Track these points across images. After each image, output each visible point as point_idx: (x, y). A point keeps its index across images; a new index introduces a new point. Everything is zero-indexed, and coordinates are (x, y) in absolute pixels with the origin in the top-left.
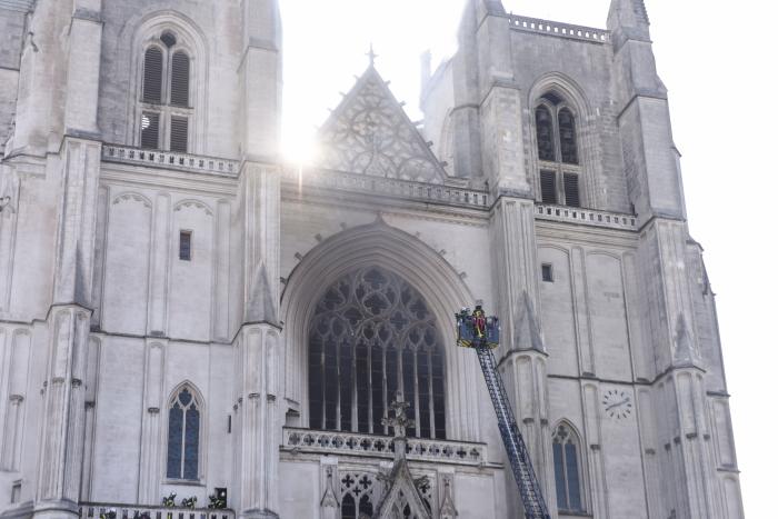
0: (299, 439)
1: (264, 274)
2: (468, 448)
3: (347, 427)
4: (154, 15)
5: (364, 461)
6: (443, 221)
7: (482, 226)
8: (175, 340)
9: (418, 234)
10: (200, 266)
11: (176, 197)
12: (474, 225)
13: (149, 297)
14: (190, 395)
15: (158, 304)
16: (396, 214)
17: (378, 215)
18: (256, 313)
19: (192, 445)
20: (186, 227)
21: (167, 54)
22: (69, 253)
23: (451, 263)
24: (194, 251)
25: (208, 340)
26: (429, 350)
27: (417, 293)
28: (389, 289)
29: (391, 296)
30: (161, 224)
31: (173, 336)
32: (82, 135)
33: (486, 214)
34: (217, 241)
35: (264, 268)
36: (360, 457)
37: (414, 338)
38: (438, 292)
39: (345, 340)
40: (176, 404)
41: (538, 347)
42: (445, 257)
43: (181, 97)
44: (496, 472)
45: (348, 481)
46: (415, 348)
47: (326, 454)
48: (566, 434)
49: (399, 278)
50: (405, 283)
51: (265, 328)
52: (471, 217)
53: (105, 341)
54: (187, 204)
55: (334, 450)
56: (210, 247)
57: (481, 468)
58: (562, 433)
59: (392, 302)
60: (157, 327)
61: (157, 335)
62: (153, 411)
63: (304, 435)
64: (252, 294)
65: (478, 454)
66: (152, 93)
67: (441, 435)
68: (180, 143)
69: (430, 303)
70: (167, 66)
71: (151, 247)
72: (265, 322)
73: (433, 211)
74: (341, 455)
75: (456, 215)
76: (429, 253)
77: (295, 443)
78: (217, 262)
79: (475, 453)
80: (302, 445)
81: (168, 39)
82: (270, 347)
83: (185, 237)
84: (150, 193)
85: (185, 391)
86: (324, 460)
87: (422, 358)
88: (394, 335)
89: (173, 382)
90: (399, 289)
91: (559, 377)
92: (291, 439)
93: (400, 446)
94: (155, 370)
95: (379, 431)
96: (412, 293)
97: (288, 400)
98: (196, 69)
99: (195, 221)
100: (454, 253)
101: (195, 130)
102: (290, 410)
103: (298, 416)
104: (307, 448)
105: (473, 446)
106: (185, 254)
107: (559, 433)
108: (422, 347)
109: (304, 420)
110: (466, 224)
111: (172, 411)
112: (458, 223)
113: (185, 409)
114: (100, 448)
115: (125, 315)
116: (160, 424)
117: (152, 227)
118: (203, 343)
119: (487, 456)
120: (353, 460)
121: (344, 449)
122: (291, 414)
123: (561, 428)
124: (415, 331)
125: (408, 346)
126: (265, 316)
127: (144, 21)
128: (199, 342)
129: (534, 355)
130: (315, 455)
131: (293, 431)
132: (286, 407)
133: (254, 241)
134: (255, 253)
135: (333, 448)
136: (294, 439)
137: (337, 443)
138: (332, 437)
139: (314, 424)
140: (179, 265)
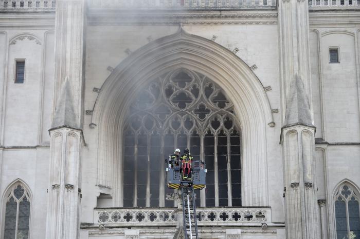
0: (107, 217)
1: (68, 88)
2: (253, 212)
3: (155, 204)
5: (162, 230)
6: (236, 23)
7: (272, 23)
8: (9, 148)
9: (214, 37)
11: (11, 34)
12: (264, 23)
14: (23, 190)
16: (194, 24)
17: (180, 26)
18: (59, 120)
19: (23, 229)
20: (20, 56)
23: (244, 59)
24: (27, 75)
25: (35, 145)
26: (228, 133)
27: (218, 86)
28: (194, 86)
29: (196, 92)
31: (7, 145)
33: (274, 13)
34: (44, 65)
35: (68, 83)
36: (159, 227)
37: (216, 124)
38: (234, 84)
39: (155, 132)
40: (12, 198)
41: (307, 122)
42: (237, 54)
44: (279, 230)
46: (215, 133)
47: (129, 227)
48: (349, 193)
49: (201, 76)
50: (207, 80)
51: (65, 131)
52: (261, 17)
54: (21, 38)
55: (137, 223)
57: (265, 228)
58: (346, 192)
59: (196, 96)
64: (58, 104)
65: (264, 216)
67: (237, 203)
69: (229, 94)
72: (65, 126)
73: (226, 17)
74: (142, 227)
75: (247, 17)
76: (223, 53)
77: (104, 221)
79: (260, 216)
80: (110, 222)
82: (71, 145)
83: (20, 64)
85: (19, 186)
86: (128, 232)
87: (222, 140)
88: (197, 124)
89: (8, 180)
90: (202, 84)
91: (341, 144)
92: (101, 218)
93: (181, 215)
96: (213, 87)
97: (100, 186)
100: (246, 49)
102: (102, 194)
103: (111, 198)
104: (114, 224)
105: (258, 210)
106: (19, 78)
107: (343, 192)
108: (222, 131)
109: (117, 199)
110: (257, 23)
111: (8, 204)
112: (251, 23)
113: (18, 201)
118: (32, 148)
119: (270, 218)
120: (152, 230)
121: (146, 222)
122: (102, 197)
123: (346, 188)
124: (216, 119)
125: (209, 132)
126: (65, 121)
128: (28, 148)
129: (300, 129)
130: (120, 229)
131: (102, 211)
132: (97, 192)
133: (61, 62)
134: (61, 72)
135: (134, 222)
136: (103, 218)
137: (140, 217)
138: (134, 212)
139: (128, 203)
140: (14, 88)
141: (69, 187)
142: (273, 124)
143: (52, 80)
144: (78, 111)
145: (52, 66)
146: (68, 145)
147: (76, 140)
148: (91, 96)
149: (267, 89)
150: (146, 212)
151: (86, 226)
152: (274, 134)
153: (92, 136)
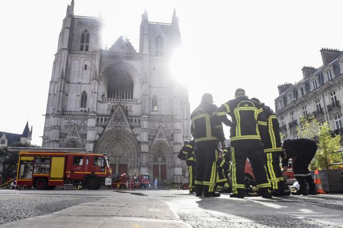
1: (96, 71)
2: (135, 100)
3: (114, 97)
4: (83, 27)
8: (83, 84)
9: (129, 63)
10: (88, 71)
11: (84, 59)
12: (140, 61)
13: (79, 77)
14: (86, 93)
15: (80, 78)
16: (125, 60)
18: (94, 78)
20: (86, 64)
21: (86, 34)
22: (61, 69)
23: (135, 68)
24: (87, 68)
26: (131, 84)
27: (129, 74)
29: (124, 74)
30: (82, 64)
32: (65, 49)
34: (91, 66)
36: (115, 102)
38: (133, 73)
43: (88, 41)
44: (140, 104)
45: (113, 107)
50: (127, 72)
51: (95, 80)
53: (70, 85)
54: (86, 60)
56: (90, 67)
57: (137, 104)
60: (80, 81)
61: (79, 83)
62: (78, 96)
63: (107, 99)
64: (94, 75)
66: (82, 41)
67: (132, 98)
68: (87, 49)
69: (131, 75)
70: (86, 36)
71: (80, 68)
76: (131, 66)
78: (91, 70)
80: (104, 101)
81: (86, 31)
83: (86, 66)
84: (79, 59)
86: (108, 103)
87: (129, 85)
88: (124, 81)
89: (82, 91)
93: (119, 100)
94: (79, 89)
95: (117, 98)
98: (90, 36)
99: (88, 63)
100: (135, 66)
101: (90, 47)
106: (86, 69)
108: (129, 83)
109: (106, 96)
111: (82, 96)
113: (84, 95)
114: (69, 102)
115: (74, 79)
116: (79, 98)
117: (80, 64)
119: (138, 102)
120: (113, 103)
121: (112, 101)
122: (103, 96)
123: (154, 96)
124: (128, 81)
125: (127, 83)
127: (81, 28)
128: (87, 84)
129: (146, 83)
130: (106, 102)
131: (103, 98)
132: (102, 94)
133: (95, 65)
134: (95, 68)
135: (110, 101)
136: (103, 100)
137: (111, 100)
138: (110, 99)
139: (108, 97)
140: (84, 71)
141: (95, 93)
142: (140, 82)
143: (93, 69)
144: (98, 76)
145: (93, 67)
146: (95, 84)
147: (97, 83)
148: (101, 74)
149: (139, 75)
150: (112, 99)
151: (99, 101)
152: (140, 84)
153: (101, 82)
